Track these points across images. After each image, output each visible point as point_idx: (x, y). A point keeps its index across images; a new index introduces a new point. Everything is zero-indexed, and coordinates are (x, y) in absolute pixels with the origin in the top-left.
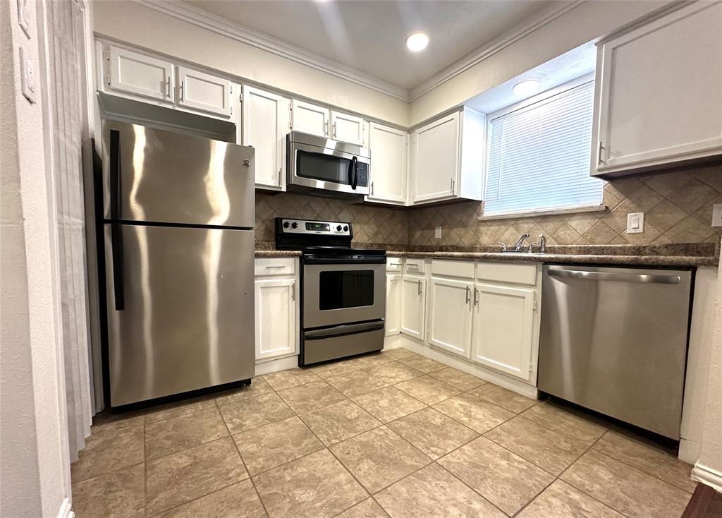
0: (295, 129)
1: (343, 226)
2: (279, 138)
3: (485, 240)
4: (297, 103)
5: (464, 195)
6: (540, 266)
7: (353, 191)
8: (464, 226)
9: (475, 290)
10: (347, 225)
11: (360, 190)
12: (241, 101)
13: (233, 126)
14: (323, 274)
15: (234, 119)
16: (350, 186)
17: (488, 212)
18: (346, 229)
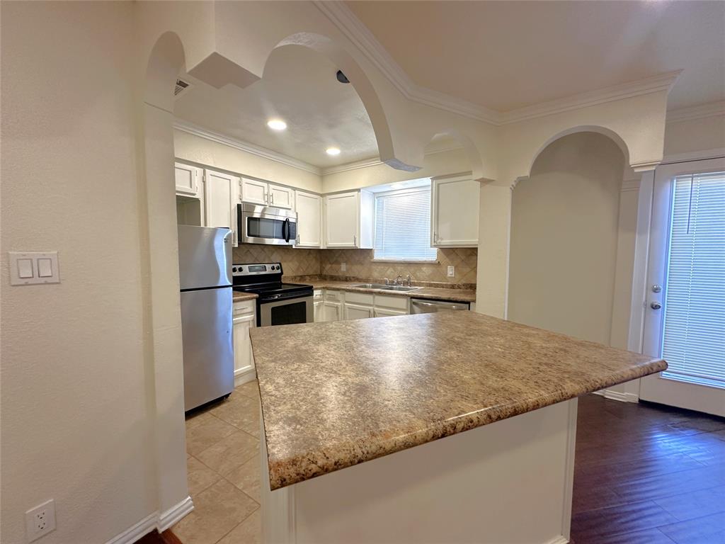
0: (244, 200)
1: (276, 266)
2: (233, 208)
3: (376, 275)
4: (244, 180)
5: (362, 247)
6: (409, 298)
7: (287, 244)
8: (362, 264)
9: (374, 312)
10: (278, 265)
11: (291, 242)
12: (204, 182)
13: (198, 200)
14: (273, 309)
15: (199, 195)
16: (284, 240)
17: (377, 256)
18: (278, 268)
